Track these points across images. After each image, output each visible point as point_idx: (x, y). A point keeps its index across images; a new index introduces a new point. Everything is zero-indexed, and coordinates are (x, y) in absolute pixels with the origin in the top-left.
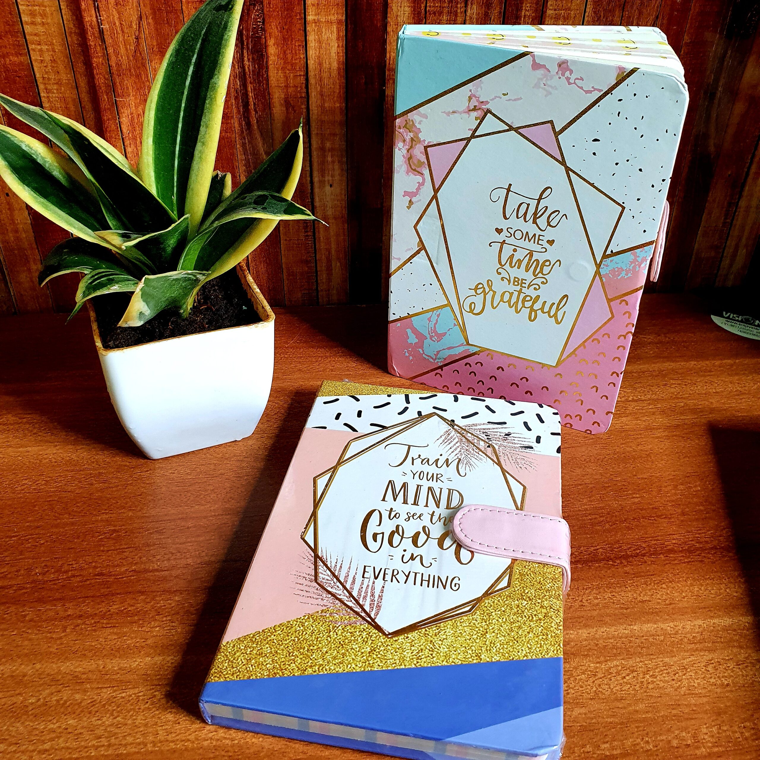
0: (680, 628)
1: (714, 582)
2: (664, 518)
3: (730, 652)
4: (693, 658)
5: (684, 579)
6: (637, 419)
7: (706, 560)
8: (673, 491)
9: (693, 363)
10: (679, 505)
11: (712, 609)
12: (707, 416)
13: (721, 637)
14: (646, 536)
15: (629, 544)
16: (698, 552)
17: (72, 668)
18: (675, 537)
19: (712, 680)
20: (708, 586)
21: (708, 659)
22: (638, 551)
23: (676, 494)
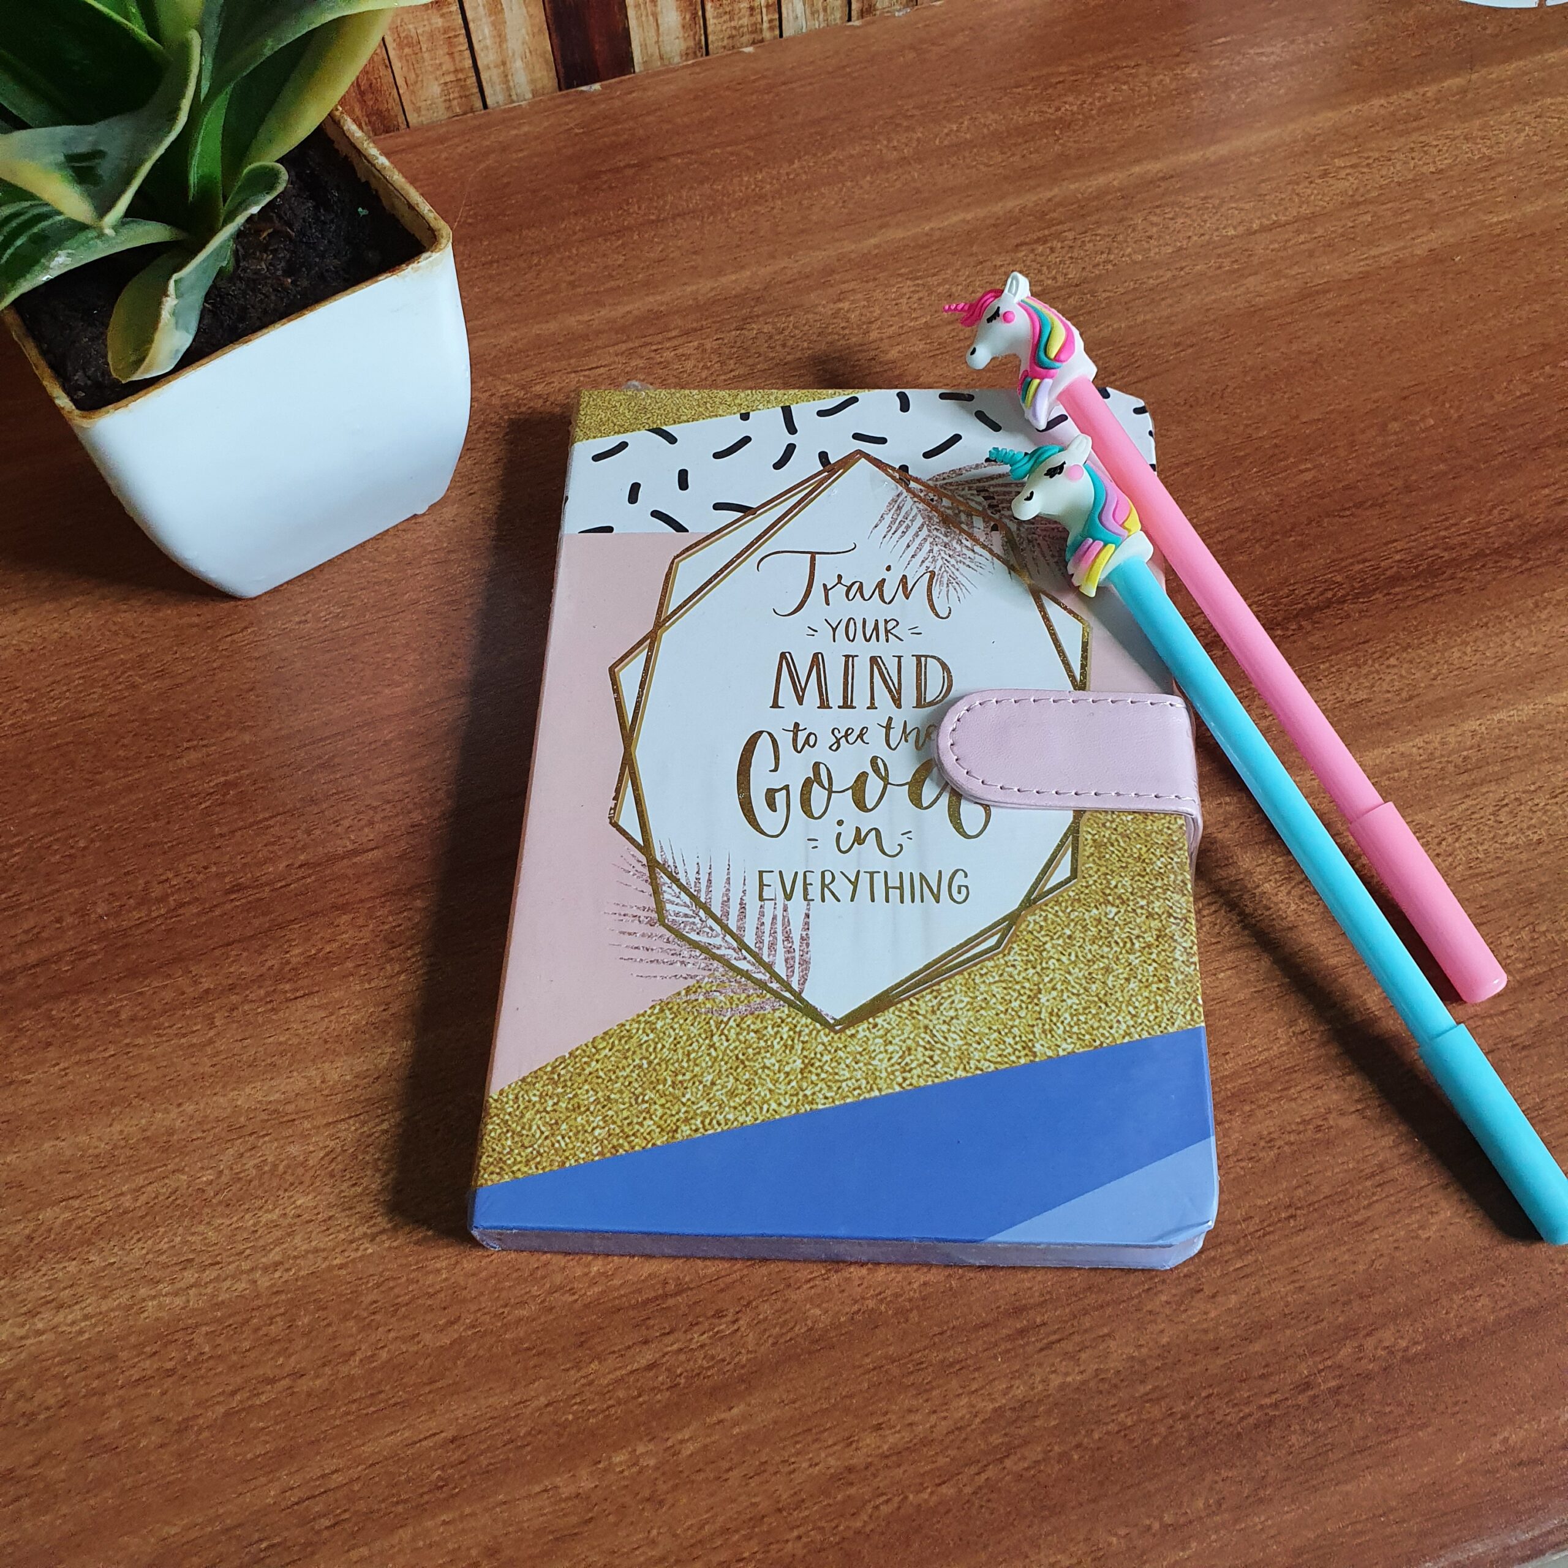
0: (1437, 745)
1: (1489, 632)
2: (1371, 506)
3: (1536, 773)
4: (1469, 802)
5: (1430, 637)
6: (1278, 275)
7: (1468, 586)
8: (1380, 440)
9: (1377, 102)
10: (1396, 469)
11: (1493, 691)
12: (1425, 239)
13: (1516, 748)
14: (1341, 556)
15: (1308, 581)
16: (1449, 572)
17: (259, 1096)
18: (1399, 545)
19: (1510, 839)
20: (1478, 643)
21: (1497, 797)
22: (1329, 594)
23: (1386, 445)
